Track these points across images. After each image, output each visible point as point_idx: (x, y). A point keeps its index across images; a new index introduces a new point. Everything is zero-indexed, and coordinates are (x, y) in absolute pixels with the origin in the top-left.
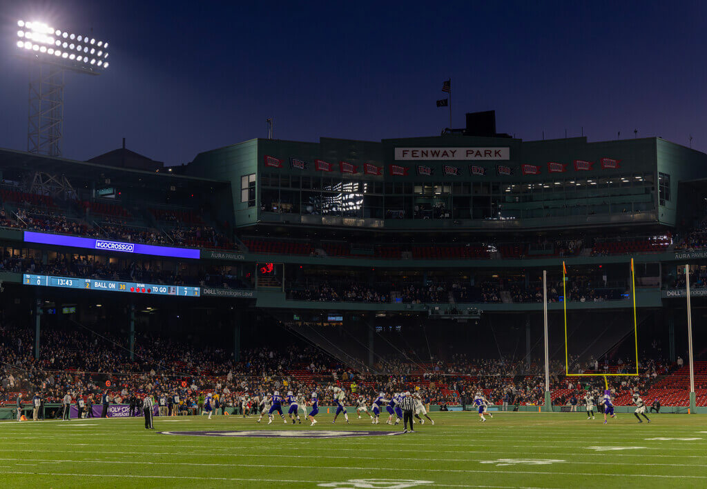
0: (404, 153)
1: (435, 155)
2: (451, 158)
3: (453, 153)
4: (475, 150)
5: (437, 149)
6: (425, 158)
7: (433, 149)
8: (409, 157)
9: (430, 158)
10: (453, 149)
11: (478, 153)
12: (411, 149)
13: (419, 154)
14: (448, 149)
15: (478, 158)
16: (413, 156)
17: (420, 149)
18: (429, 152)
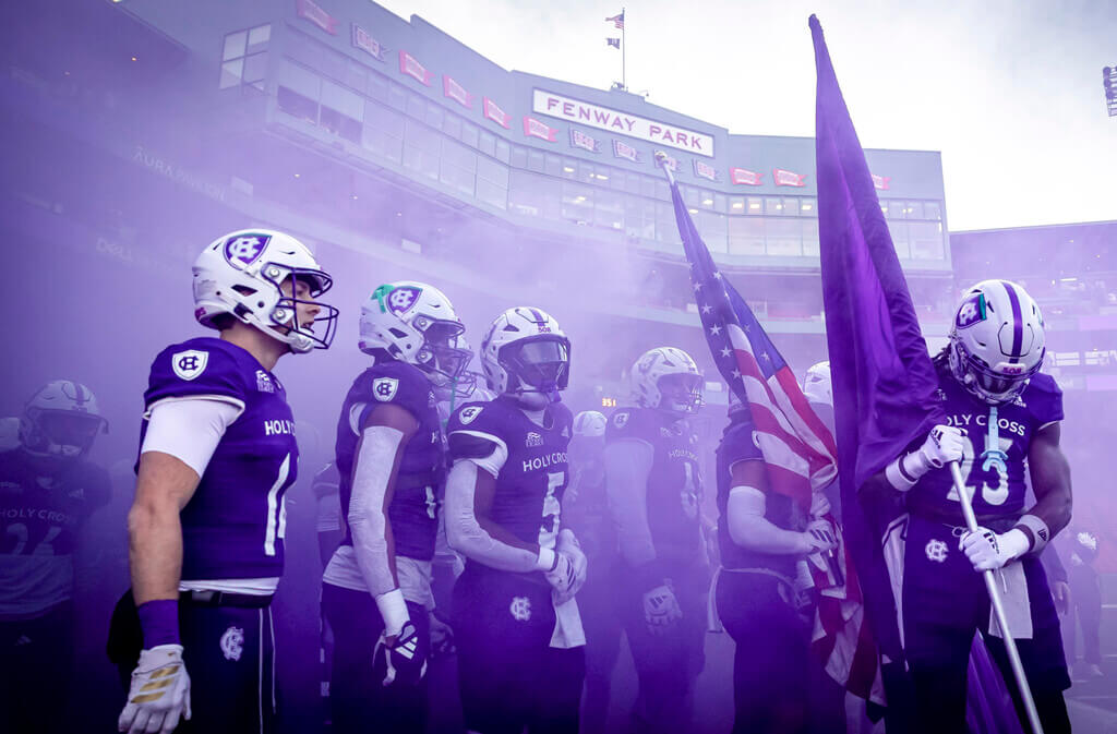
0: (551, 103)
1: (602, 120)
2: (625, 131)
3: (630, 124)
4: (664, 128)
5: (606, 112)
6: (584, 120)
7: (600, 110)
8: (557, 111)
9: (592, 122)
10: (631, 119)
11: (668, 135)
12: (563, 100)
13: (575, 111)
14: (623, 117)
15: (667, 142)
16: (565, 113)
17: (578, 104)
18: (592, 114)
